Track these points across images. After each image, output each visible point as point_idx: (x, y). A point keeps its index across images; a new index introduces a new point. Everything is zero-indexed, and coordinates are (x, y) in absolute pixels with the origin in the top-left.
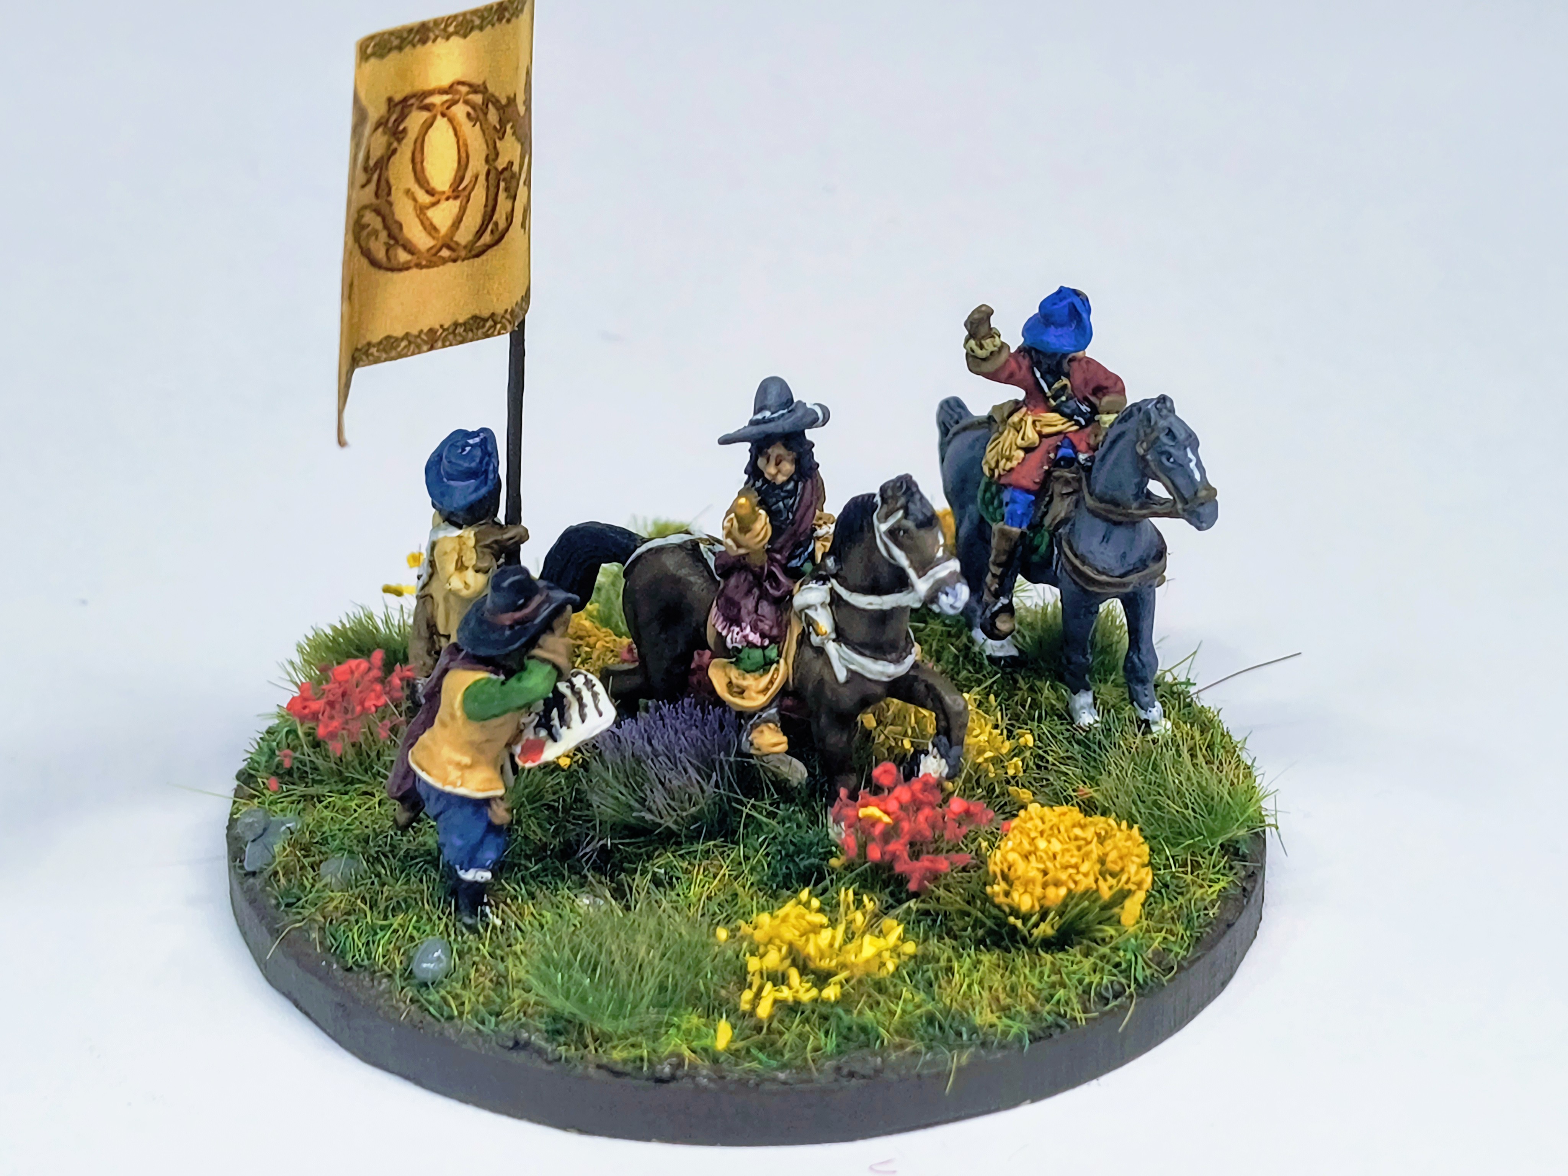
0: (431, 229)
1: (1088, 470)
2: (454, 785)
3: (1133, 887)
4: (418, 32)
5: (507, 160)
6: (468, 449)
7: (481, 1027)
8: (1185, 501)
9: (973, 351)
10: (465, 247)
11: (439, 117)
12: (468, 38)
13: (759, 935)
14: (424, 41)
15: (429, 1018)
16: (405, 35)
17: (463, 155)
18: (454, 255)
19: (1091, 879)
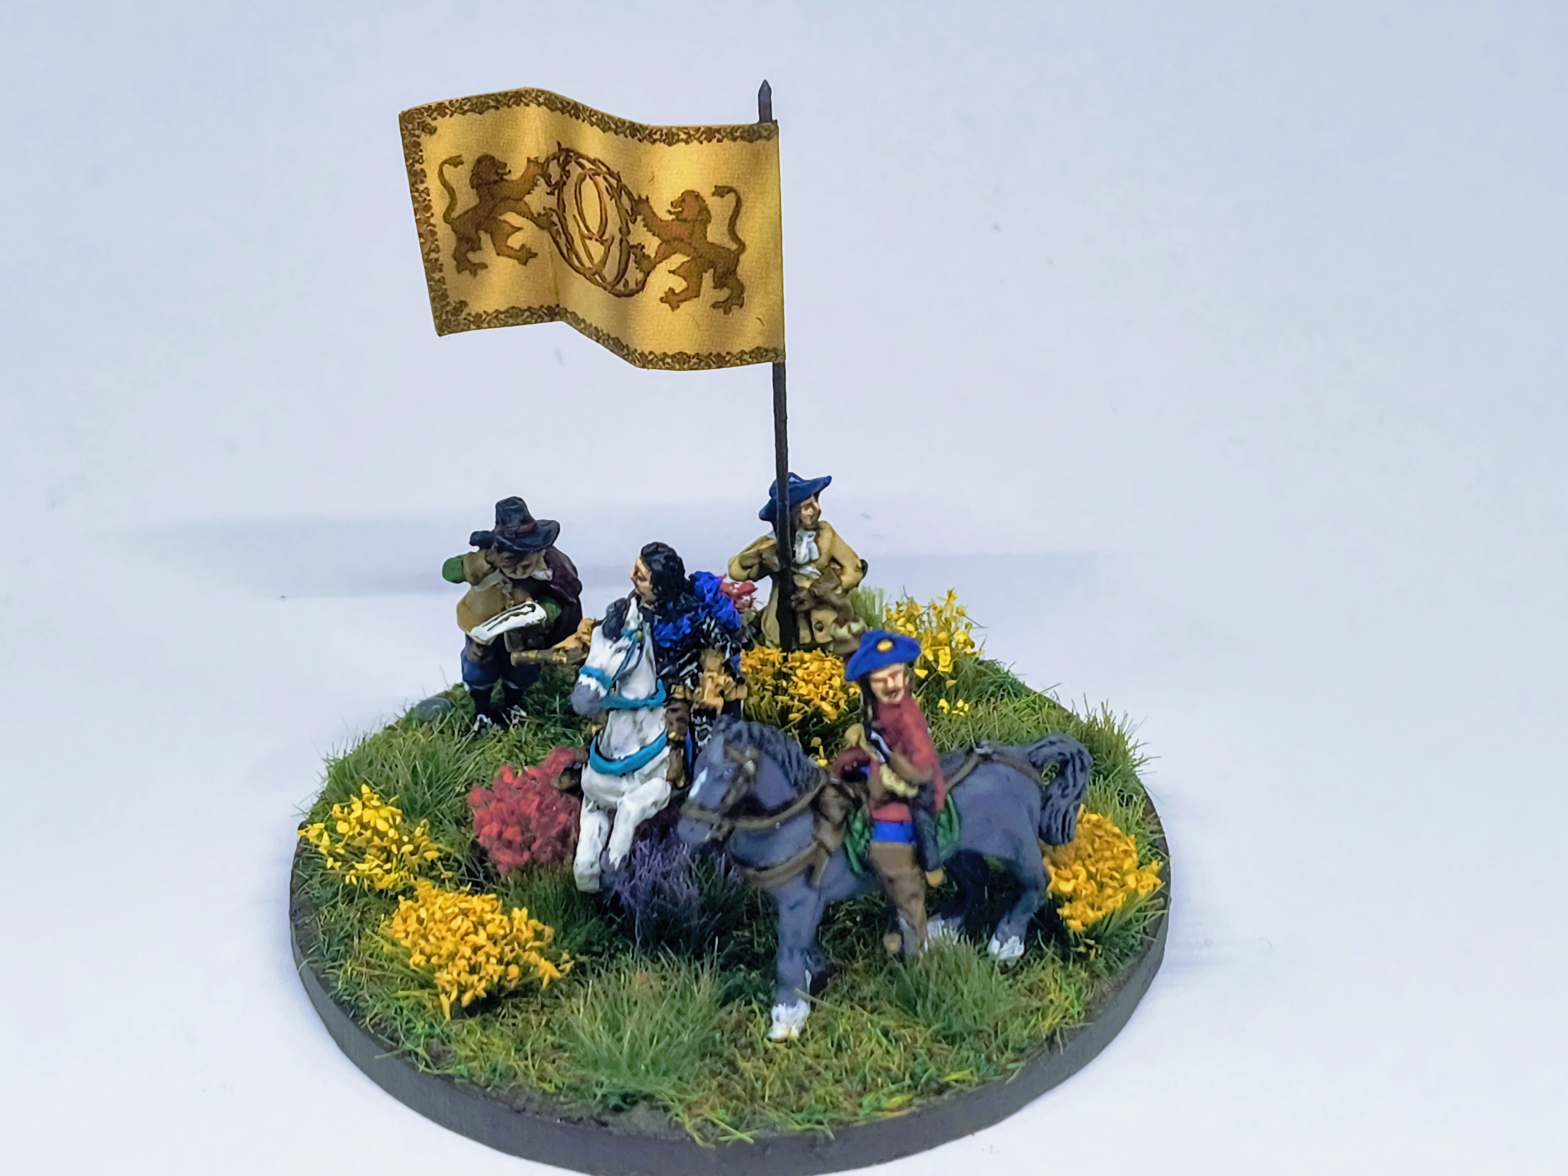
10: (609, 283)
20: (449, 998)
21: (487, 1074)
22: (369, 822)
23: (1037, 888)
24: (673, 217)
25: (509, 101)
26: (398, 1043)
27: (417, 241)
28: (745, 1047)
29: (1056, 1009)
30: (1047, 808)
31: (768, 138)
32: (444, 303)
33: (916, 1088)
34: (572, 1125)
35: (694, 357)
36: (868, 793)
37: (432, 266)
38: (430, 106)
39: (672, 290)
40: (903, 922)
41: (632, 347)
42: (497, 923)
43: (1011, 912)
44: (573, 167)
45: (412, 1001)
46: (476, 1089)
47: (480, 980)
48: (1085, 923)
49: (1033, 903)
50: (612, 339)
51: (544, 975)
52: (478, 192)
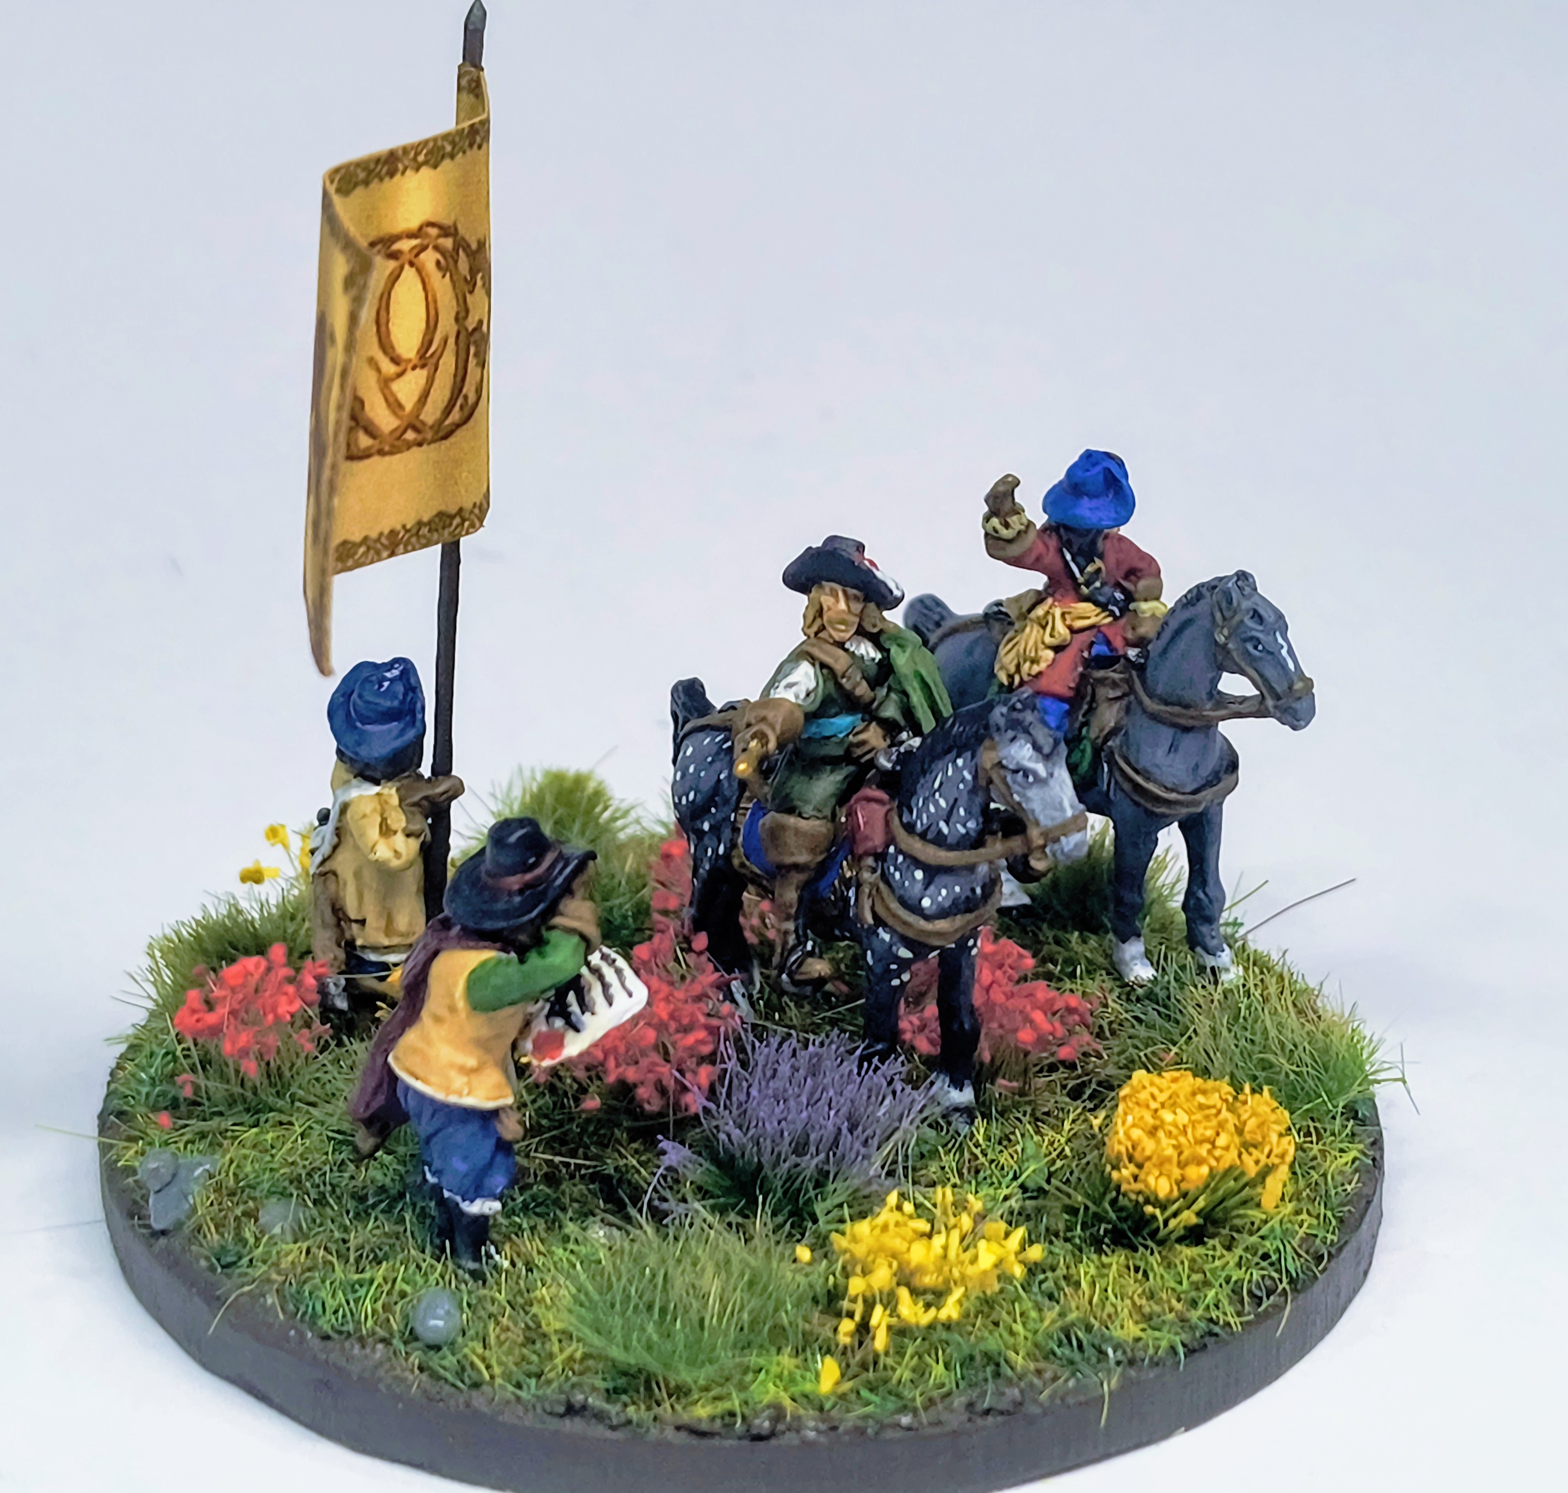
0: (395, 405)
1: (1141, 669)
2: (460, 1095)
3: (1277, 1161)
4: (386, 162)
5: (477, 319)
6: (386, 684)
7: (518, 1392)
8: (1278, 697)
9: (996, 531)
10: (431, 427)
11: (407, 267)
12: (439, 169)
13: (860, 1251)
14: (392, 174)
15: (447, 1388)
16: (372, 166)
17: (432, 312)
18: (420, 437)
19: (1234, 1153)
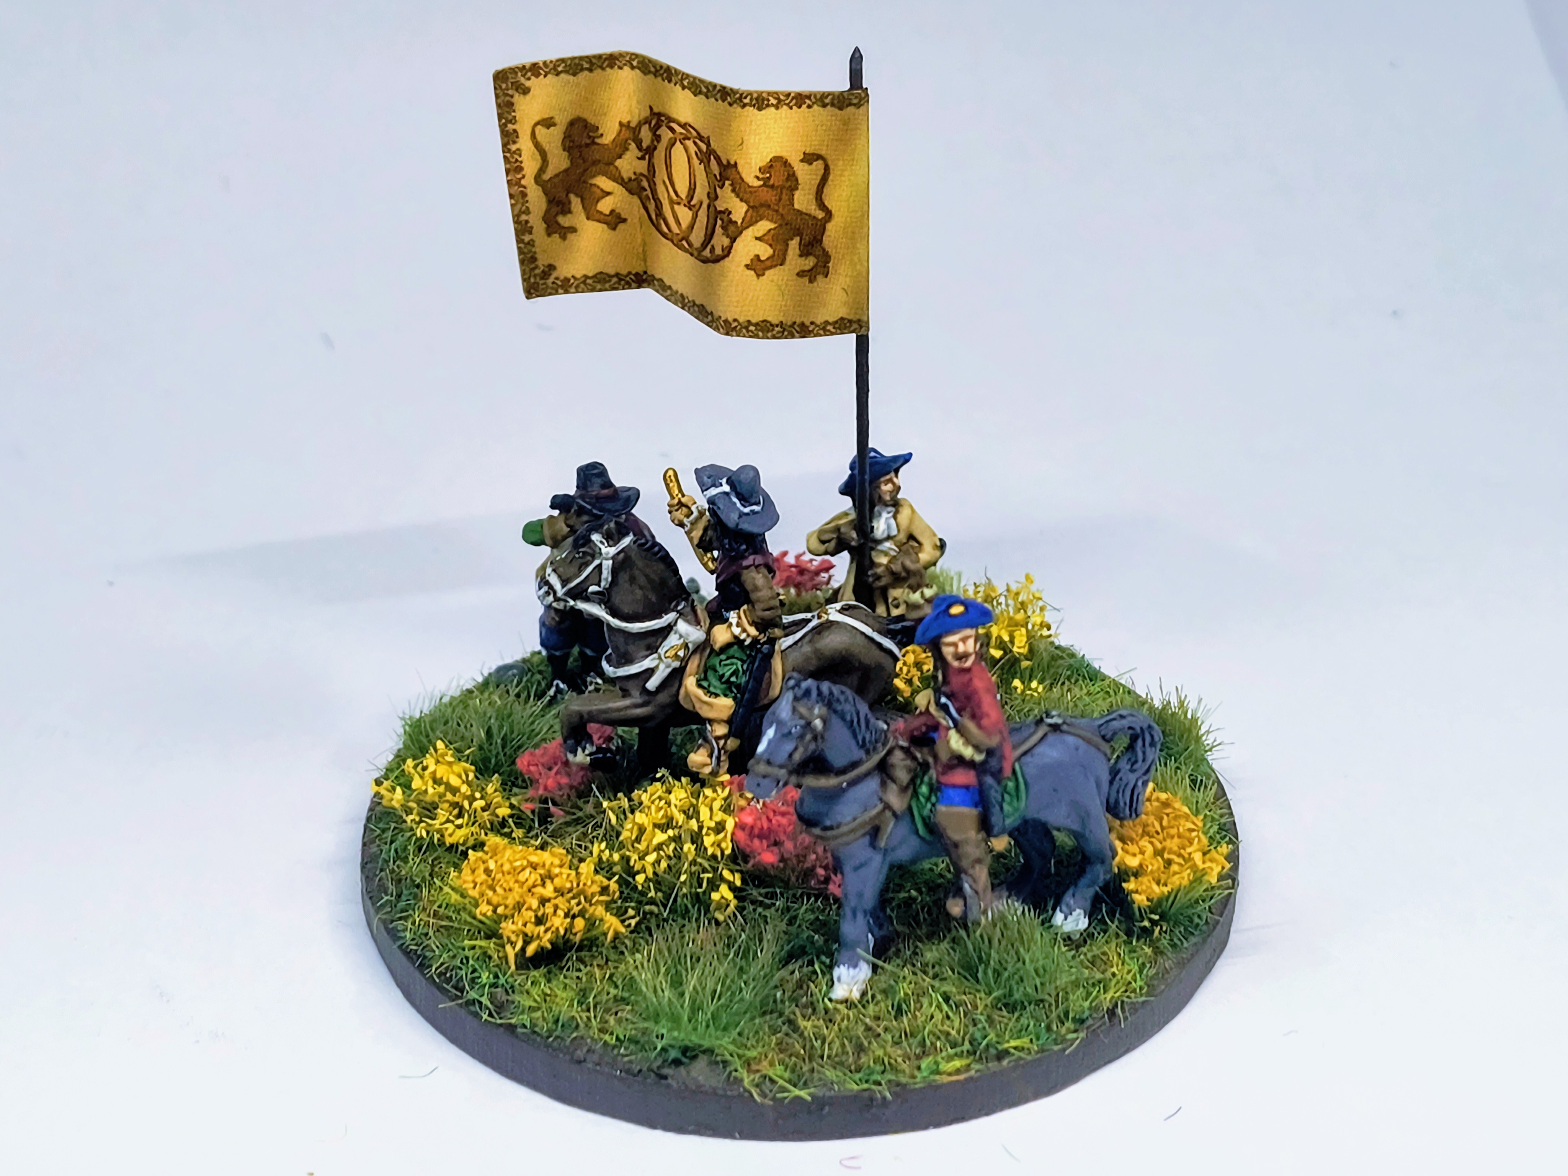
20: (514, 948)
21: (550, 1025)
22: (442, 778)
23: (1103, 862)
24: (761, 183)
25: (603, 63)
26: (462, 992)
27: (507, 201)
28: (805, 1006)
29: (1118, 982)
30: (1115, 783)
31: (858, 106)
32: (533, 266)
33: (975, 1053)
34: (631, 1077)
35: (777, 326)
36: (936, 757)
37: (522, 228)
38: (524, 67)
39: (758, 256)
40: (966, 886)
41: (716, 315)
42: (564, 878)
43: (1076, 886)
44: (665, 133)
45: (478, 952)
46: (538, 1039)
47: (546, 931)
48: (1150, 897)
49: (1098, 876)
50: (698, 306)
51: (609, 928)
52: (570, 155)
